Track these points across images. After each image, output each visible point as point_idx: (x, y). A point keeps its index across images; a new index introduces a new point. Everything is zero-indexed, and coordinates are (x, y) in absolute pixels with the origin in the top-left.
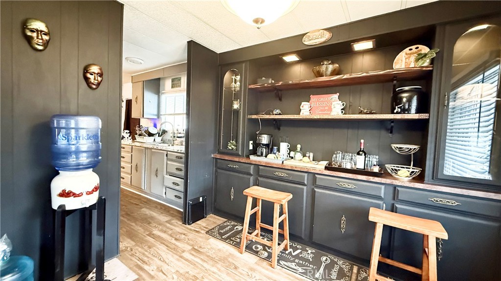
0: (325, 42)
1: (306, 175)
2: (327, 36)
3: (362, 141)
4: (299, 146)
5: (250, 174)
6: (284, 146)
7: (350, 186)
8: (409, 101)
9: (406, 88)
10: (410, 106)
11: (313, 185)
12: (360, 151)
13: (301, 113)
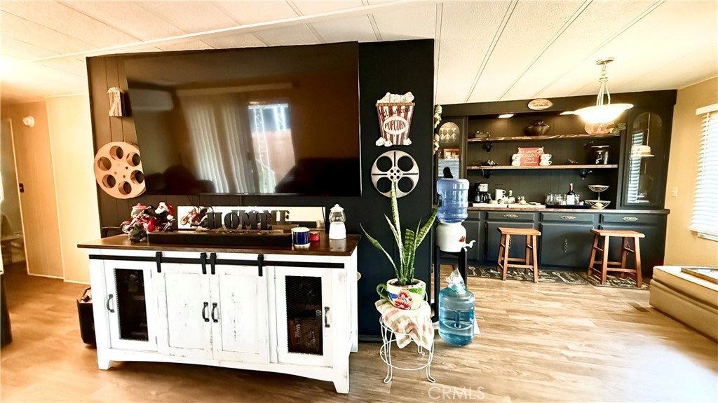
0: (547, 109)
1: (534, 214)
2: (550, 104)
3: (571, 184)
4: (511, 192)
5: (478, 220)
6: (499, 193)
7: (571, 218)
8: (603, 154)
9: (600, 147)
10: (604, 157)
11: (540, 221)
12: (570, 192)
13: (513, 163)
